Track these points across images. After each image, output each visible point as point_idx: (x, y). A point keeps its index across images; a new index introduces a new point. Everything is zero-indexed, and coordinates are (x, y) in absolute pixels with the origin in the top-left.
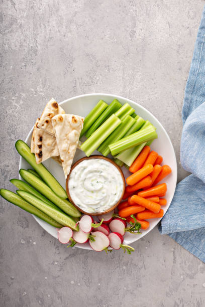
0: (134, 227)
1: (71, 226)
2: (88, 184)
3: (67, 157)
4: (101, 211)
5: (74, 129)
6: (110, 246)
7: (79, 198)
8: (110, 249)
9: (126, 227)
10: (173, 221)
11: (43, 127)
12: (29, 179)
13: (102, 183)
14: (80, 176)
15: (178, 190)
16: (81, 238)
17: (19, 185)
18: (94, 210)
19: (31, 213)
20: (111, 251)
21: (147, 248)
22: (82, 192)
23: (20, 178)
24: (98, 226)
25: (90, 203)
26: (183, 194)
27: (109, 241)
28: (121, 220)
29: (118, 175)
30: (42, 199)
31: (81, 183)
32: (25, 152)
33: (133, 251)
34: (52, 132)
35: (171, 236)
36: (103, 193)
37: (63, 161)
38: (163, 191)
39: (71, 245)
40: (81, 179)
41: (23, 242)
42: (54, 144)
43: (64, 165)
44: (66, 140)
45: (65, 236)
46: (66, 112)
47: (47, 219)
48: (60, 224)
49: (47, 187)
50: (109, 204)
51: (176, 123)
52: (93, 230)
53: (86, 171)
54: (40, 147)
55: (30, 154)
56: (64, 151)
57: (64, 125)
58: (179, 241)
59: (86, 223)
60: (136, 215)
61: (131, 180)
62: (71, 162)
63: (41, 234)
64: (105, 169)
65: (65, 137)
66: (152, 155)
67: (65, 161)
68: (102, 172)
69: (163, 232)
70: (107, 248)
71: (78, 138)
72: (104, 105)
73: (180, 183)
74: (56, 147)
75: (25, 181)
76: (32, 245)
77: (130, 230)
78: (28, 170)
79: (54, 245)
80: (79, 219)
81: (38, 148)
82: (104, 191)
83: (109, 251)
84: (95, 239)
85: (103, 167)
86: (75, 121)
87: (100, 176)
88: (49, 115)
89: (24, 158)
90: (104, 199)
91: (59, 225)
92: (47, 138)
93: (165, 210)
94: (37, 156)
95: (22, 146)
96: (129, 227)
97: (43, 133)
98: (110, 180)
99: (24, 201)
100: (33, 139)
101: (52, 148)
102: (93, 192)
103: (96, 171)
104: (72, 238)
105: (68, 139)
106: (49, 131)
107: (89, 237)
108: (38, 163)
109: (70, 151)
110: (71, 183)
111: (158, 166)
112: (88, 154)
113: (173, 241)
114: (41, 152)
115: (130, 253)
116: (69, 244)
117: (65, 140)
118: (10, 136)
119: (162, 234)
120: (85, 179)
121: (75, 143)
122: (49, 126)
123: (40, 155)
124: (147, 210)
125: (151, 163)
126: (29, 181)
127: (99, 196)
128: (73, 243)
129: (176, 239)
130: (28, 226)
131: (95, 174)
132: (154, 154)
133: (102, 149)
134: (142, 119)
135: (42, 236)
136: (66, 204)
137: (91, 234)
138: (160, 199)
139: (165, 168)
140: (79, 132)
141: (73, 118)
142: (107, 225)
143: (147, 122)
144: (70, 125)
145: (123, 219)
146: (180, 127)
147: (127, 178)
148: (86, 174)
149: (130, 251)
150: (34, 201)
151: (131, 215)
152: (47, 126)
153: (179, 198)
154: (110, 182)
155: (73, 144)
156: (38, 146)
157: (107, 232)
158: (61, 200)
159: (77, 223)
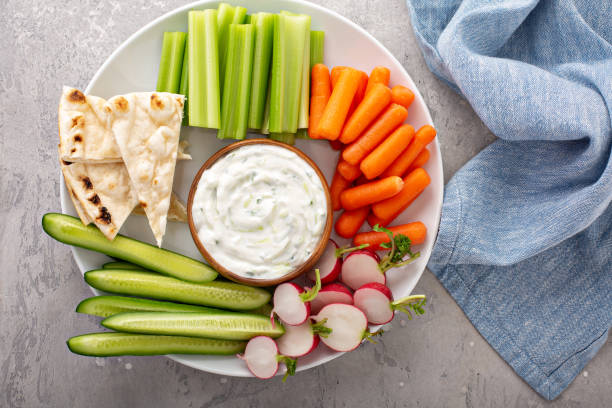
0: (397, 250)
1: (262, 331)
4: (304, 256)
6: (370, 324)
7: (243, 259)
8: (374, 330)
9: (379, 260)
11: (77, 154)
12: (114, 283)
13: (268, 197)
16: (300, 344)
17: (101, 307)
18: (288, 265)
19: (164, 353)
20: (380, 333)
23: (95, 292)
24: (314, 294)
27: (362, 313)
30: (166, 309)
31: (226, 224)
32: (72, 231)
33: (423, 302)
36: (285, 217)
39: (288, 371)
40: (221, 216)
42: (121, 178)
44: (145, 154)
47: (204, 347)
48: (239, 341)
50: (312, 232)
52: (313, 309)
53: (220, 192)
54: (95, 200)
55: (86, 229)
56: (143, 179)
59: (291, 303)
64: (258, 164)
68: (254, 174)
70: (367, 330)
71: (174, 145)
75: (108, 292)
77: (392, 261)
78: (104, 267)
80: (271, 304)
81: (91, 206)
82: (282, 211)
83: (374, 334)
84: (329, 325)
85: (251, 162)
87: (256, 185)
88: (75, 122)
90: (295, 226)
92: (100, 175)
94: (101, 225)
95: (60, 223)
96: (386, 258)
97: (86, 170)
98: (280, 181)
99: (131, 337)
101: (123, 189)
102: (259, 228)
103: (242, 181)
104: (279, 353)
107: (314, 328)
110: (205, 237)
114: (104, 211)
115: (422, 312)
117: (141, 153)
122: (88, 146)
123: (105, 216)
126: (117, 288)
127: (280, 229)
128: (289, 365)
131: (244, 186)
136: (224, 291)
137: (313, 322)
142: (335, 281)
145: (361, 247)
149: (418, 308)
152: (84, 149)
154: (284, 185)
155: (163, 159)
156: (91, 200)
157: (345, 296)
158: (207, 288)
159: (272, 316)
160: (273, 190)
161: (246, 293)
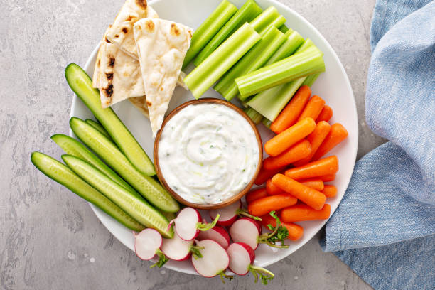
0: (276, 235)
1: (159, 228)
2: (194, 149)
3: (158, 98)
4: (216, 201)
5: (173, 47)
6: (229, 268)
7: (177, 176)
8: (230, 274)
9: (260, 233)
10: (348, 228)
11: (118, 40)
13: (220, 148)
14: (180, 133)
15: (358, 171)
16: (177, 251)
17: (68, 145)
18: (203, 198)
19: (88, 200)
20: (231, 278)
21: (296, 278)
22: (183, 164)
23: (71, 134)
24: (208, 227)
25: (196, 186)
26: (368, 179)
27: (228, 259)
28: (252, 220)
29: (250, 135)
30: (108, 174)
31: (182, 147)
32: (81, 85)
33: (271, 278)
34: (134, 50)
35: (342, 258)
36: (222, 168)
37: (150, 104)
38: (331, 169)
39: (159, 263)
40: (181, 139)
41: (72, 257)
42: (136, 73)
43: (151, 113)
44: (158, 66)
45: (147, 245)
46: (161, 16)
47: (116, 213)
48: (140, 224)
49: (120, 153)
50: (231, 188)
51: (359, 51)
52: (200, 236)
53: (191, 125)
54: (110, 76)
55: (91, 90)
56: (153, 85)
57: (156, 38)
58: (356, 268)
59: (188, 223)
60: (279, 212)
61: (273, 145)
62: (164, 107)
63: (104, 244)
64: (227, 123)
65: (157, 61)
66: (314, 101)
67: (153, 104)
68: (220, 128)
69: (329, 247)
70: (224, 271)
71: (180, 64)
72: (230, 8)
73: (362, 160)
74: (139, 80)
75: (79, 140)
76: (89, 263)
77: (268, 239)
78: (86, 121)
79: (128, 265)
80: (175, 215)
81: (105, 78)
82: (222, 163)
83: (227, 277)
84: (202, 252)
85: (223, 119)
86: (177, 32)
87: (218, 135)
88: (130, 18)
89: (80, 98)
90: (223, 178)
91: (137, 226)
92: (123, 62)
93: (333, 206)
94: (103, 94)
95: (77, 75)
96: (266, 235)
97: (116, 53)
98: (234, 143)
99: (75, 177)
100: (97, 62)
101: (132, 81)
102: (202, 164)
103: (210, 127)
104: (161, 249)
105: (162, 65)
106: (128, 50)
107: (192, 248)
108: (106, 106)
109: (163, 87)
110: (164, 147)
111: (324, 123)
112: (197, 93)
113: (345, 268)
114: (111, 87)
115: (265, 283)
116: (155, 262)
117: (155, 65)
118: (58, 61)
119: (326, 251)
120: (190, 140)
121: (174, 73)
122: (128, 39)
123: (109, 91)
124: (301, 204)
125: (311, 116)
126: (86, 140)
127: (214, 173)
128: (161, 259)
129: (350, 265)
130: (82, 228)
131: (209, 131)
132: (319, 100)
133: (223, 87)
134: (298, 35)
135: (107, 247)
136: (152, 187)
137: (195, 244)
138: (325, 186)
139: (336, 129)
140: (182, 54)
141: (173, 26)
142: (225, 229)
143: (307, 42)
144: (167, 39)
145: (255, 218)
146: (365, 59)
147: (266, 142)
148: (192, 131)
149: (266, 279)
150: (93, 176)
151: (270, 211)
152: (124, 40)
153: (359, 186)
154: (235, 148)
155: (169, 74)
156: (107, 74)
157: (225, 241)
158: (143, 178)
159: (171, 222)
160: (226, 146)
161: (164, 198)
